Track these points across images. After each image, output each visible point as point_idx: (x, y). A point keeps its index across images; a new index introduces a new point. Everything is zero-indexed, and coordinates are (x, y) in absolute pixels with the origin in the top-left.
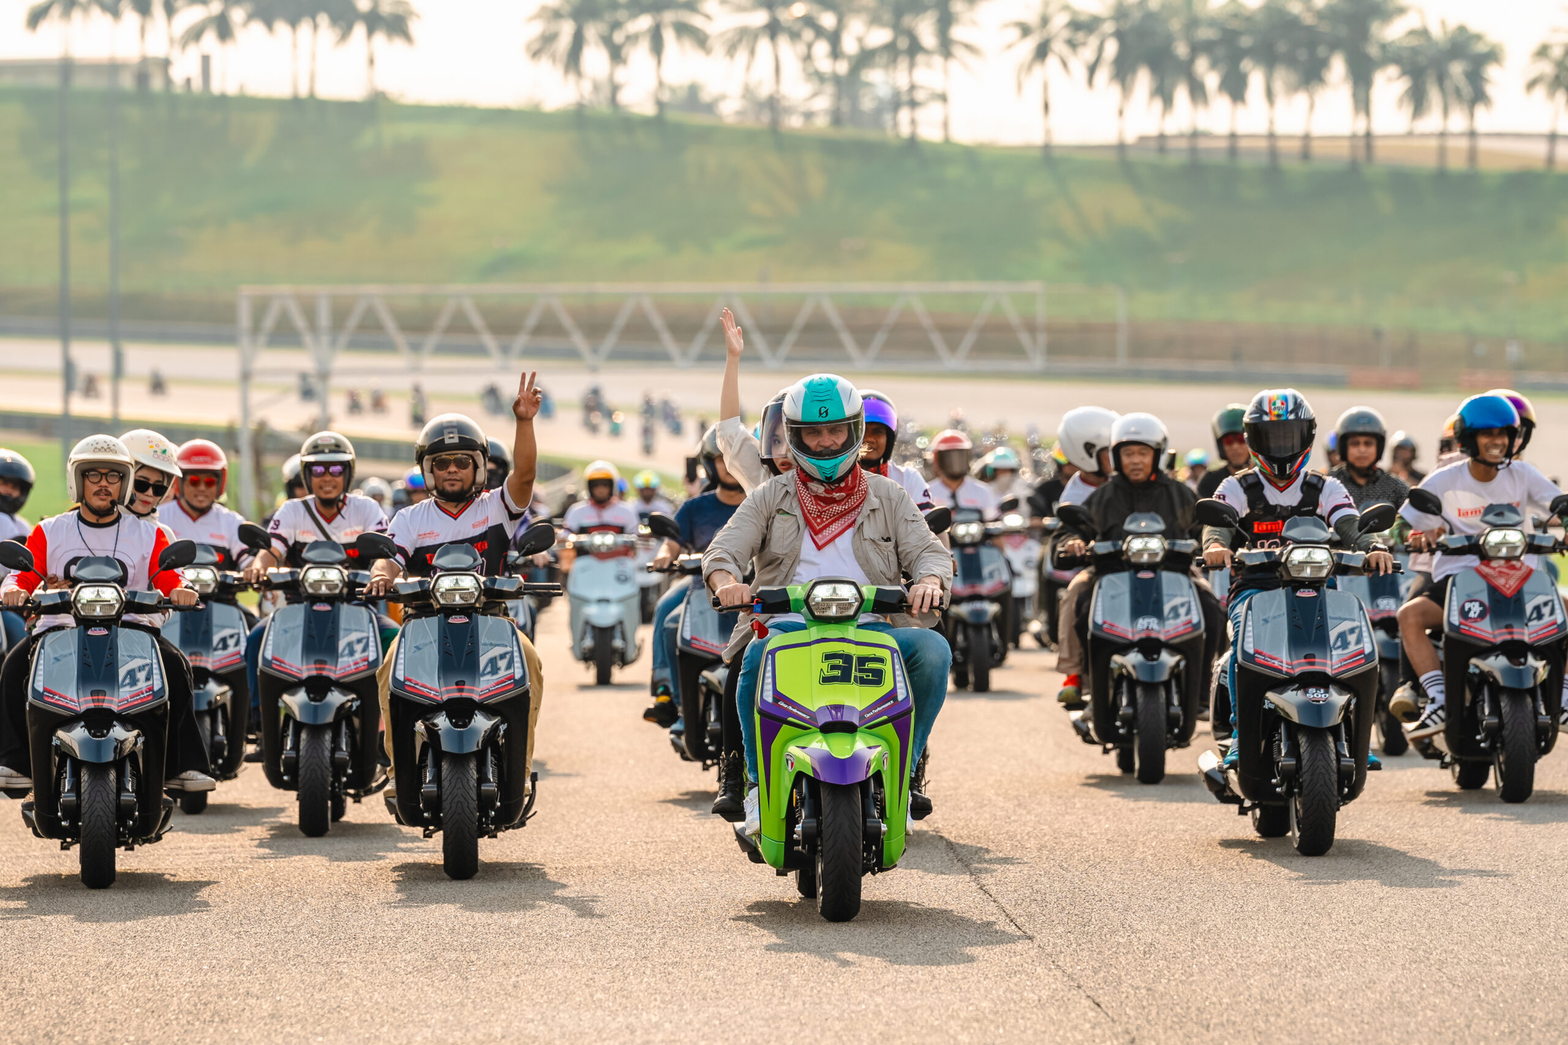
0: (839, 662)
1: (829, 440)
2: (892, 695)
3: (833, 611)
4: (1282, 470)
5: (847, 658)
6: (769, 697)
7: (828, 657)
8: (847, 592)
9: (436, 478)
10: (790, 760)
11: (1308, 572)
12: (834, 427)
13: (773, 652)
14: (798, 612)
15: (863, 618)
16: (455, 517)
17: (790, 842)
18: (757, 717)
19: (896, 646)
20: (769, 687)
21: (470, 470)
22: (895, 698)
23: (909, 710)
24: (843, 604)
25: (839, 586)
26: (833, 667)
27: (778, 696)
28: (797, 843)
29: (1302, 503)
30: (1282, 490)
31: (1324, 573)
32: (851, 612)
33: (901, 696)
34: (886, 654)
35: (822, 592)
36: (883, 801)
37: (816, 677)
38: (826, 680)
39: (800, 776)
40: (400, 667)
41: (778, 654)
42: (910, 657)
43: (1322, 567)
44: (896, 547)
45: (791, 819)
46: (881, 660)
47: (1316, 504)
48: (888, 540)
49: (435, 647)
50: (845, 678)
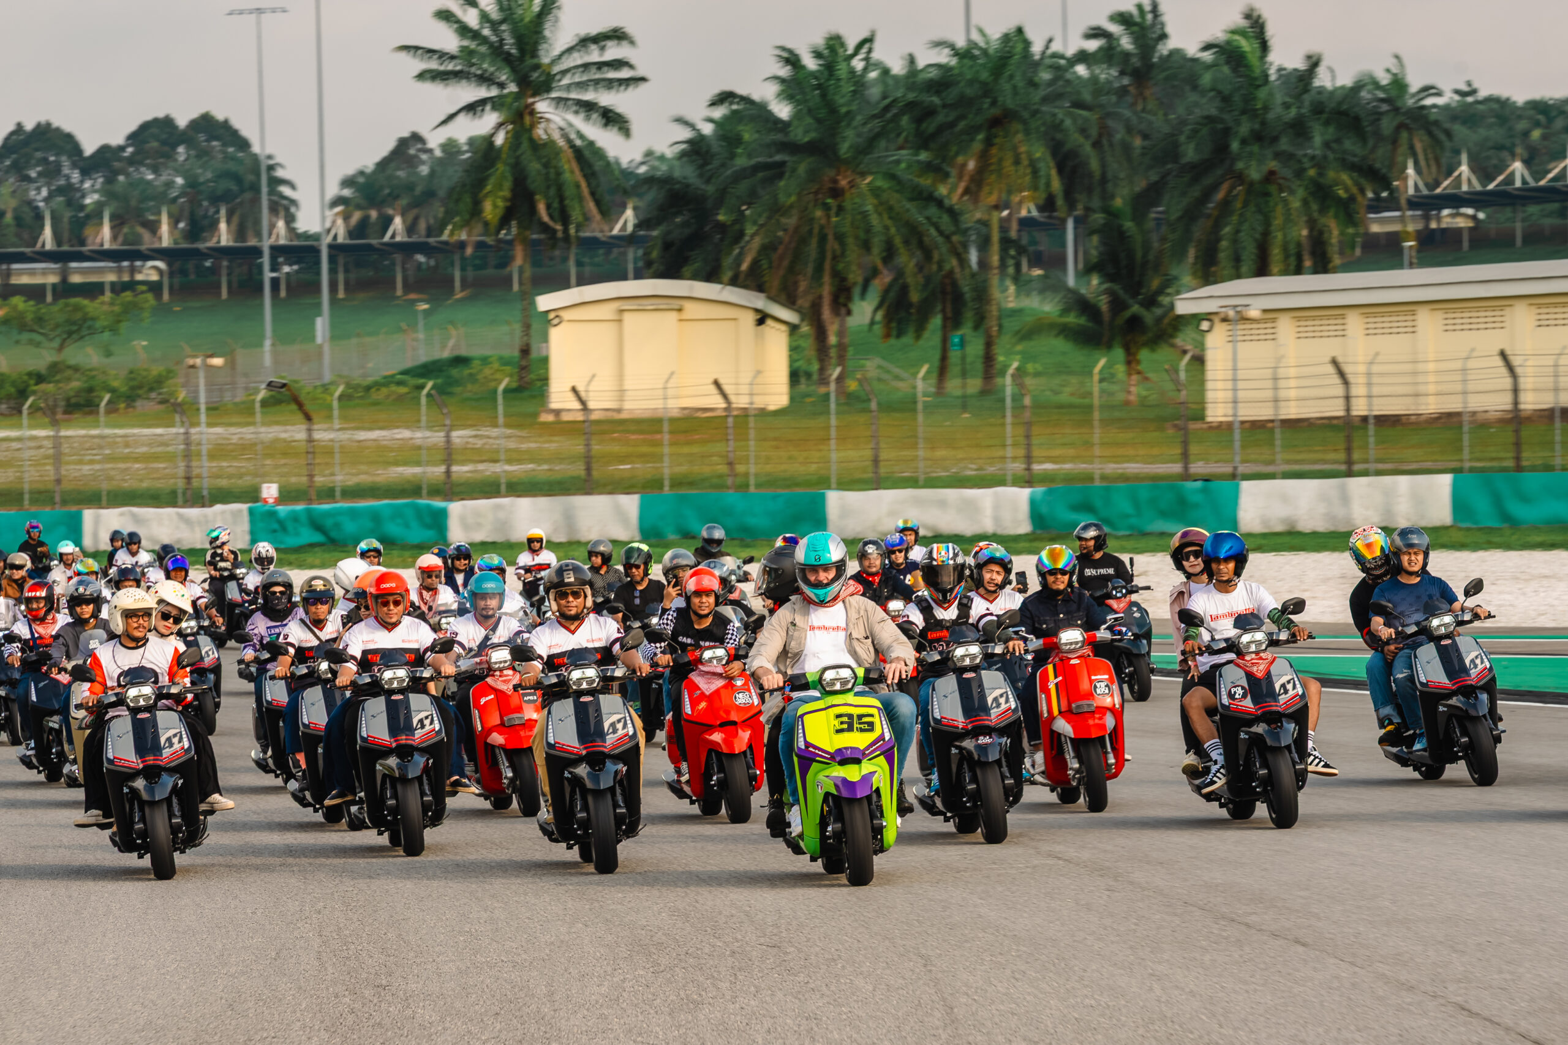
0: (845, 719)
1: (824, 577)
2: (881, 737)
3: (838, 687)
4: (945, 597)
5: (850, 716)
6: (802, 745)
7: (838, 716)
8: (846, 673)
9: (559, 605)
10: (818, 784)
11: (967, 662)
12: (826, 568)
13: (802, 716)
14: (815, 688)
15: (857, 689)
16: (573, 632)
17: (823, 837)
18: (796, 759)
19: (880, 705)
20: (801, 739)
21: (581, 600)
22: (884, 739)
23: (893, 747)
24: (844, 682)
25: (840, 670)
26: (842, 723)
27: (808, 744)
28: (829, 838)
29: (959, 617)
30: (945, 609)
31: (978, 661)
32: (850, 686)
33: (887, 737)
34: (874, 711)
35: (829, 675)
36: (881, 806)
37: (832, 730)
38: (838, 731)
39: (827, 795)
40: (551, 735)
41: (805, 717)
42: (889, 711)
43: (976, 657)
44: (873, 642)
45: (823, 824)
46: (872, 716)
47: (968, 617)
48: (867, 638)
49: (573, 718)
50: (850, 729)
